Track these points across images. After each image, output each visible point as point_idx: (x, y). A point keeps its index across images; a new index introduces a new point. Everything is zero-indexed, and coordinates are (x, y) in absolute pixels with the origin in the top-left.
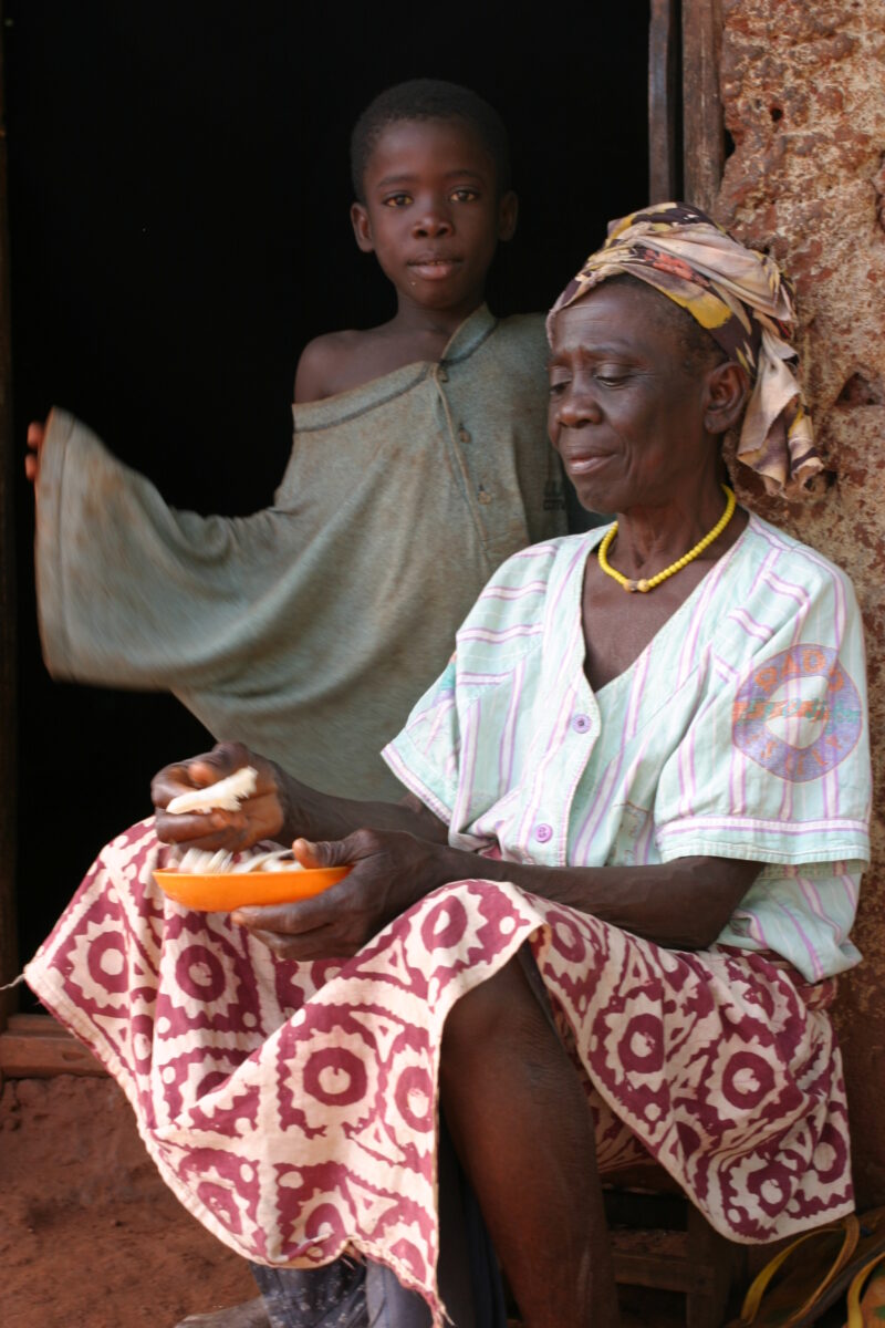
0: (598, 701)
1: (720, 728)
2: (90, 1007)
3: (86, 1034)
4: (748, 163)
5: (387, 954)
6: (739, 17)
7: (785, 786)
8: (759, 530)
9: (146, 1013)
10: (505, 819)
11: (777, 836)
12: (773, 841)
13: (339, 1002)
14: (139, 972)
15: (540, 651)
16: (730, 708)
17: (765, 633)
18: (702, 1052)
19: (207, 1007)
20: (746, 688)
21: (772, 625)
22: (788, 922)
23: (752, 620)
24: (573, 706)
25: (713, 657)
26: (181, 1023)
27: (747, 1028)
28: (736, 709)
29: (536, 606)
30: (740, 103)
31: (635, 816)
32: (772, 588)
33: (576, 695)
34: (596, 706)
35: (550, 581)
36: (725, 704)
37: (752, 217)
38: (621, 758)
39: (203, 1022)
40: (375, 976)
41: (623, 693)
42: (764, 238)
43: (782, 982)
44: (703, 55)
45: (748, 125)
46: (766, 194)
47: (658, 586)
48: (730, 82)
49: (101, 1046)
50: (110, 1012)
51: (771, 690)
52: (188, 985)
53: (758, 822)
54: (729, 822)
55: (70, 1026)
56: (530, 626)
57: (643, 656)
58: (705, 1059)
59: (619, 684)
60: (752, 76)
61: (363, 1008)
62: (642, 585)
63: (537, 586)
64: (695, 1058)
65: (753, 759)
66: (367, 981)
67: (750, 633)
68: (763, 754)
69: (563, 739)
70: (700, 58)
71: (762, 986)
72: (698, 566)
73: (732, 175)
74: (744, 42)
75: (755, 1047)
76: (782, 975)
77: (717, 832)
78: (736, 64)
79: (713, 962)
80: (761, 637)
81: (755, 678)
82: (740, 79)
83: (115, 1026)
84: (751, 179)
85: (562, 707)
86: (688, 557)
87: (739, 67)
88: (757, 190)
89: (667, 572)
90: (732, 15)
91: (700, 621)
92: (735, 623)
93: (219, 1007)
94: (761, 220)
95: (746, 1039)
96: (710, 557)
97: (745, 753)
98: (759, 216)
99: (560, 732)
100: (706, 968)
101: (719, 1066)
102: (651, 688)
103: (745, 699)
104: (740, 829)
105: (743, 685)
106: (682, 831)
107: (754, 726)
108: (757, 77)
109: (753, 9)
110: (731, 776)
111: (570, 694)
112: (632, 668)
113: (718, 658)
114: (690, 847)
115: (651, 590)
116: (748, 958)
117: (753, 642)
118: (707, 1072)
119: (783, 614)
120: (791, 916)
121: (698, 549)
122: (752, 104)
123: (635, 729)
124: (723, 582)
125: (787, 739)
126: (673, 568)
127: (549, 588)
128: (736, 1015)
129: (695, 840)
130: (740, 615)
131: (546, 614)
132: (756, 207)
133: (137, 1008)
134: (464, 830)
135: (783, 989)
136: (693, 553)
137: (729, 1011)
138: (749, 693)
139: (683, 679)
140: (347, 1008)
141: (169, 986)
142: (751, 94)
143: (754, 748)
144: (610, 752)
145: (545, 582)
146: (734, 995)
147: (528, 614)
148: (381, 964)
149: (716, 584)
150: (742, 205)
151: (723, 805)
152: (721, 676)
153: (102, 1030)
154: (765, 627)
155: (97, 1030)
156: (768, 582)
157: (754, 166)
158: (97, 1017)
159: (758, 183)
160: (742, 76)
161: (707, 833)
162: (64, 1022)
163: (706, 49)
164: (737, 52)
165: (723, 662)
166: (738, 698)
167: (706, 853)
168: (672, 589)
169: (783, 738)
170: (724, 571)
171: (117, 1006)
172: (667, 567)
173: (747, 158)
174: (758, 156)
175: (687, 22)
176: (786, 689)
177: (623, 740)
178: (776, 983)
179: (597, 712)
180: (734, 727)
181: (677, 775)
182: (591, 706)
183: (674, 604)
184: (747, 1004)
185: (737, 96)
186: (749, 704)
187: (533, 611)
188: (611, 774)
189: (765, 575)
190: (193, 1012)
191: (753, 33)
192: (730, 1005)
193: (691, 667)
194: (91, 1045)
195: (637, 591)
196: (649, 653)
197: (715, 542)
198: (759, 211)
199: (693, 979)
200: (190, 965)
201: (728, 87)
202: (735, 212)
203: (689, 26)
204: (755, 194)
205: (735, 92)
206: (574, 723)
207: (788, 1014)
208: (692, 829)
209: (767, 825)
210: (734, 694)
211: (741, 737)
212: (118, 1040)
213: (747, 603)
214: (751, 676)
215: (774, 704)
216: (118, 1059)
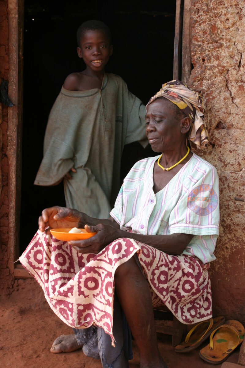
0: (156, 196)
1: (184, 203)
2: (34, 267)
3: (33, 274)
4: (196, 71)
5: (104, 255)
6: (196, 37)
7: (199, 217)
8: (195, 157)
9: (47, 269)
10: (133, 223)
11: (197, 229)
12: (196, 230)
13: (92, 266)
14: (46, 259)
15: (143, 184)
16: (187, 199)
17: (195, 181)
18: (178, 280)
19: (62, 268)
20: (191, 194)
21: (197, 179)
22: (199, 250)
23: (192, 178)
24: (150, 197)
25: (183, 186)
26: (56, 271)
27: (188, 274)
28: (188, 199)
29: (143, 173)
30: (195, 57)
31: (164, 223)
32: (197, 170)
33: (151, 194)
34: (155, 197)
35: (146, 168)
36: (186, 198)
37: (197, 84)
38: (161, 209)
39: (61, 271)
40: (101, 260)
41: (162, 194)
42: (200, 89)
43: (197, 263)
44: (187, 45)
45: (197, 62)
46: (200, 79)
47: (171, 169)
48: (193, 52)
49: (36, 276)
50: (39, 268)
51: (197, 195)
52: (57, 262)
53: (193, 225)
54: (186, 225)
56: (141, 178)
57: (167, 185)
58: (178, 281)
59: (161, 192)
60: (198, 51)
61: (98, 267)
62: (167, 169)
63: (143, 169)
64: (176, 281)
65: (192, 210)
66: (99, 261)
67: (192, 181)
68: (194, 209)
69: (147, 204)
70: (186, 46)
71: (192, 264)
72: (181, 165)
73: (193, 74)
74: (197, 43)
75: (190, 279)
76: (197, 262)
77: (183, 227)
78: (195, 48)
79: (181, 258)
80: (195, 182)
81: (193, 192)
82: (195, 52)
83: (40, 272)
84: (197, 75)
85: (147, 197)
86: (178, 163)
87: (195, 49)
88: (198, 78)
89: (173, 166)
90: (194, 37)
91: (181, 178)
92: (189, 178)
93: (65, 267)
94: (199, 85)
95: (188, 277)
96: (183, 163)
97: (190, 209)
98: (199, 84)
99: (147, 203)
100: (179, 260)
101: (181, 283)
102: (168, 193)
103: (190, 196)
104: (189, 227)
105: (190, 193)
106: (175, 227)
107: (192, 203)
108: (199, 51)
109: (199, 35)
110: (187, 214)
111: (150, 194)
112: (164, 188)
113: (184, 187)
114: (177, 231)
115: (169, 170)
116: (190, 258)
117: (193, 183)
118: (179, 284)
119: (200, 177)
120: (200, 248)
121: (180, 161)
122: (198, 57)
123: (164, 203)
124: (186, 169)
125: (200, 206)
126: (174, 166)
127: (146, 169)
128: (186, 271)
129: (178, 229)
130: (190, 177)
132: (198, 82)
133: (45, 268)
134: (124, 226)
135: (197, 265)
136: (179, 162)
137: (184, 270)
138: (192, 195)
139: (176, 191)
140: (94, 267)
141: (53, 262)
142: (198, 55)
143: (192, 208)
144: (158, 208)
145: (145, 168)
146: (185, 266)
147: (141, 175)
148: (102, 257)
149: (184, 169)
150: (195, 81)
151: (185, 221)
152: (185, 191)
154: (196, 180)
155: (36, 273)
156: (196, 169)
157: (198, 72)
158: (36, 270)
159: (199, 76)
160: (196, 51)
161: (181, 227)
163: (188, 44)
164: (195, 45)
165: (185, 188)
166: (189, 196)
167: (180, 232)
168: (174, 170)
169: (199, 206)
170: (186, 166)
172: (173, 165)
173: (196, 70)
174: (199, 70)
175: (184, 38)
176: (200, 194)
177: (162, 205)
178: (196, 264)
179: (155, 198)
180: (188, 203)
181: (174, 214)
182: (154, 197)
183: (175, 174)
184: (188, 269)
185: (195, 56)
186: (191, 198)
187: (142, 175)
188: (159, 213)
189: (196, 168)
190: (59, 269)
191: (199, 41)
192: (185, 269)
193: (178, 189)
194: (34, 276)
195: (166, 171)
196: (168, 185)
197: (185, 159)
198: (199, 83)
199: (176, 263)
200: (58, 257)
201: (193, 53)
202: (193, 83)
203: (184, 39)
204: (198, 79)
205: (194, 55)
206: (150, 201)
207: (198, 271)
208: (177, 227)
209: (194, 226)
210: (188, 195)
211: (189, 205)
212: (40, 275)
213: (192, 174)
214: (192, 191)
215: (197, 198)
216: (40, 279)
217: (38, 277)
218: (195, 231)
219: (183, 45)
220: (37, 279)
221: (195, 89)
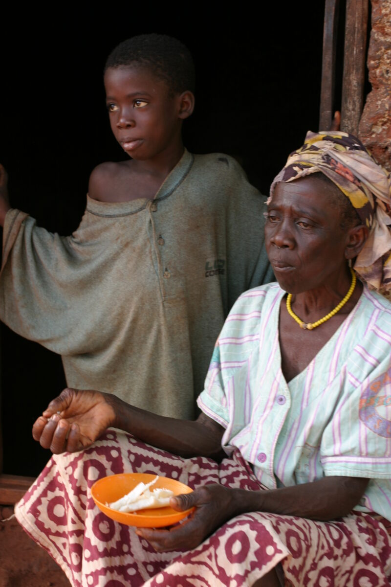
0: (289, 388)
1: (353, 412)
2: (48, 532)
3: (46, 545)
4: (380, 102)
5: (207, 553)
6: (380, 25)
7: (387, 441)
8: (369, 296)
9: (77, 542)
11: (384, 466)
12: (382, 468)
13: (181, 574)
14: (74, 522)
15: (258, 349)
16: (358, 403)
17: (374, 362)
18: (347, 572)
19: (107, 545)
20: (366, 392)
21: (377, 357)
23: (367, 352)
24: (277, 391)
25: (347, 372)
26: (95, 553)
27: (368, 558)
28: (361, 402)
29: (256, 324)
30: (378, 71)
31: (309, 449)
32: (376, 334)
33: (278, 384)
34: (288, 392)
35: (263, 311)
36: (355, 400)
37: (380, 130)
38: (301, 417)
39: (107, 553)
40: (200, 563)
41: (302, 384)
42: (386, 142)
43: (381, 529)
44: (356, 26)
45: (382, 83)
46: (388, 120)
47: (317, 327)
48: (374, 60)
49: (53, 551)
50: (58, 534)
51: (377, 391)
52: (98, 534)
53: (374, 459)
54: (360, 459)
55: (38, 541)
56: (253, 335)
57: (311, 364)
58: (347, 575)
59: (299, 378)
60: (386, 58)
61: (193, 577)
62: (309, 326)
63: (257, 314)
64: (343, 575)
65: (370, 429)
66: (196, 565)
67: (366, 360)
68: (375, 426)
69: (272, 407)
70: (354, 28)
72: (338, 317)
73: (371, 106)
74: (382, 39)
75: (370, 567)
76: (381, 525)
77: (353, 465)
78: (378, 52)
79: (350, 523)
80: (372, 364)
81: (370, 388)
82: (379, 60)
83: (60, 541)
84: (381, 111)
85: (271, 390)
86: (332, 313)
87: (379, 53)
88: (384, 117)
89: (322, 321)
90: (377, 24)
91: (340, 349)
92: (358, 355)
93: (113, 544)
94: (385, 132)
95: (367, 563)
97: (366, 425)
98: (384, 130)
99: (270, 404)
100: (349, 529)
102: (315, 382)
103: (365, 397)
104: (365, 463)
105: (365, 391)
106: (336, 462)
107: (369, 409)
108: (388, 59)
109: (388, 22)
110: (360, 438)
111: (276, 384)
112: (306, 370)
113: (350, 373)
114: (340, 472)
115: (314, 329)
116: (366, 518)
117: (367, 367)
118: (348, 580)
119: (383, 351)
120: (385, 494)
121: (337, 309)
122: (384, 72)
123: (307, 403)
124: (351, 329)
125: (387, 417)
126: (325, 319)
127: (262, 315)
128: (363, 552)
129: (343, 468)
130: (360, 350)
131: (260, 329)
132: (383, 125)
133: (72, 540)
135: (382, 533)
136: (335, 311)
137: (359, 550)
138: (367, 394)
139: (331, 379)
140: (185, 577)
141: (89, 534)
142: (384, 67)
143: (371, 423)
144: (295, 415)
145: (260, 312)
146: (361, 540)
147: (252, 329)
148: (203, 557)
149: (347, 329)
150: (376, 124)
151: (356, 452)
152: (352, 383)
153: (54, 543)
154: (374, 358)
155: (51, 543)
156: (374, 331)
157: (383, 105)
158: (51, 537)
159: (385, 114)
160: (380, 58)
161: (349, 465)
162: (35, 539)
163: (358, 23)
164: (379, 44)
165: (352, 376)
166: (361, 398)
167: (348, 475)
169: (384, 417)
170: (351, 321)
171: (61, 531)
172: (322, 318)
173: (380, 100)
174: (385, 99)
175: (349, 8)
176: (385, 390)
177: (302, 408)
178: (378, 530)
179: (289, 395)
180: (360, 411)
181: (331, 435)
182: (286, 391)
183: (327, 338)
184: (367, 545)
185: (377, 68)
186: (367, 399)
187: (255, 327)
188: (296, 426)
189: (371, 326)
190: (101, 549)
191: (387, 34)
192: (360, 548)
193: (335, 374)
194: (48, 549)
195: (307, 329)
196: (314, 364)
198: (384, 127)
199: (345, 540)
200: (99, 523)
201: (372, 62)
202: (371, 127)
203: (350, 10)
204: (383, 119)
205: (376, 66)
206: (277, 400)
207: (383, 545)
208: (341, 462)
209: (378, 460)
210: (360, 396)
211: (363, 415)
212: (61, 548)
213: (364, 343)
214: (368, 386)
215: (379, 397)
216: (61, 557)
217: (58, 552)
218: (379, 470)
219: (347, 26)
220: (54, 557)
221: (375, 141)
